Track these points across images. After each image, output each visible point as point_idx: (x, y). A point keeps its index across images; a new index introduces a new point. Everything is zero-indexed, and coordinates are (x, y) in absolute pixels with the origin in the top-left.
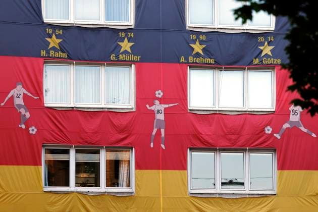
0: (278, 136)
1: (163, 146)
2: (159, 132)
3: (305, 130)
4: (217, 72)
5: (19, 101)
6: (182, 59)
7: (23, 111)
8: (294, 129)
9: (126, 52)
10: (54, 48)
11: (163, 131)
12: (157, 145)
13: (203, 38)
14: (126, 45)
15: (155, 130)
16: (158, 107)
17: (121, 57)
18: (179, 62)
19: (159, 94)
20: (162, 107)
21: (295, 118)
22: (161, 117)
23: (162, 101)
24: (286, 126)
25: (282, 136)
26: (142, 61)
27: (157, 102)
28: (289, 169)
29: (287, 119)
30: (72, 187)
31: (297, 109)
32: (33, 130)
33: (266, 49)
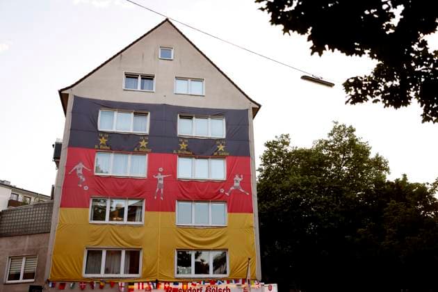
0: (227, 194)
1: (162, 198)
2: (160, 191)
3: (243, 191)
4: (194, 159)
5: (80, 172)
6: (175, 152)
7: (81, 177)
9: (143, 147)
10: (103, 144)
11: (162, 190)
12: (158, 198)
13: (187, 141)
14: (143, 144)
15: (158, 189)
16: (160, 176)
18: (173, 153)
19: (161, 170)
20: (162, 177)
21: (237, 184)
22: (161, 182)
23: (162, 173)
24: (232, 188)
25: (230, 194)
26: (152, 152)
27: (159, 174)
28: (234, 212)
29: (233, 185)
30: (107, 220)
31: (238, 180)
32: (86, 188)
33: (221, 148)
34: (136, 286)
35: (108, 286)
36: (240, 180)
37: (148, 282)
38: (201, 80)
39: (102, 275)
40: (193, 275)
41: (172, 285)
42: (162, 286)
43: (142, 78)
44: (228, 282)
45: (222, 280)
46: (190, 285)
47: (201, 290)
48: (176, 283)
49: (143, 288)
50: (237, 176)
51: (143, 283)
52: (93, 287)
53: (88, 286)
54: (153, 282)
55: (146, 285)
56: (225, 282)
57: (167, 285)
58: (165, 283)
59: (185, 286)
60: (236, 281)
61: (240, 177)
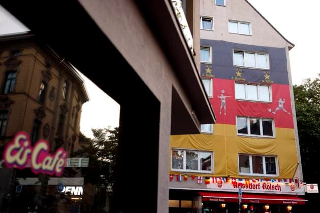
0: (274, 113)
1: (225, 114)
2: (223, 108)
3: (286, 111)
4: (246, 85)
6: (232, 78)
8: (281, 110)
9: (208, 73)
11: (225, 107)
13: (241, 70)
14: (209, 71)
15: (222, 107)
16: (222, 97)
17: (207, 75)
18: (231, 79)
19: (223, 91)
20: (225, 97)
21: (281, 106)
22: (224, 101)
23: (224, 94)
24: (277, 109)
25: (276, 113)
26: (215, 77)
27: (222, 95)
29: (278, 106)
31: (281, 102)
33: (267, 77)
34: (211, 180)
35: (190, 178)
36: (283, 102)
37: (220, 178)
38: (248, 23)
39: (185, 170)
40: (252, 174)
41: (237, 181)
42: (230, 181)
43: (203, 20)
44: (279, 181)
45: (275, 179)
46: (251, 181)
47: (259, 186)
48: (240, 179)
49: (216, 182)
50: (280, 100)
51: (216, 178)
52: (178, 179)
53: (175, 178)
54: (223, 178)
55: (218, 180)
56: (277, 180)
57: (234, 181)
58: (233, 178)
59: (248, 182)
60: (285, 180)
61: (283, 100)
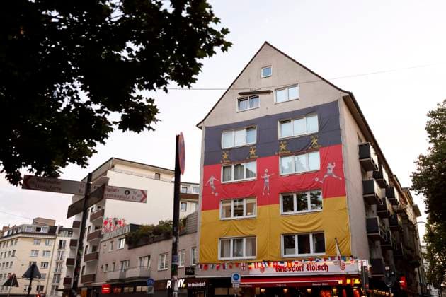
0: (322, 182)
1: (268, 194)
2: (267, 188)
3: (335, 177)
5: (212, 183)
6: (276, 153)
7: (213, 187)
8: (330, 176)
9: (253, 155)
10: (226, 159)
12: (266, 194)
13: (285, 142)
14: (253, 152)
15: (265, 187)
16: (266, 176)
17: (251, 158)
18: (275, 155)
19: (266, 171)
20: (268, 176)
21: (330, 172)
22: (268, 181)
23: (268, 173)
24: (326, 176)
25: (324, 182)
26: (259, 157)
27: (266, 174)
28: (329, 197)
29: (326, 173)
32: (216, 194)
33: (315, 142)
34: (253, 265)
35: (234, 266)
36: (333, 167)
37: (261, 262)
38: (295, 85)
39: (231, 258)
40: (297, 255)
41: (279, 264)
42: (272, 264)
44: (325, 260)
45: (320, 258)
46: (293, 264)
47: (303, 267)
48: (282, 262)
49: (258, 267)
50: (330, 164)
51: (258, 263)
52: (224, 268)
53: (221, 267)
54: (265, 262)
55: (260, 265)
56: (323, 260)
57: (275, 264)
58: (274, 262)
59: (289, 264)
60: (333, 258)
61: (332, 165)
